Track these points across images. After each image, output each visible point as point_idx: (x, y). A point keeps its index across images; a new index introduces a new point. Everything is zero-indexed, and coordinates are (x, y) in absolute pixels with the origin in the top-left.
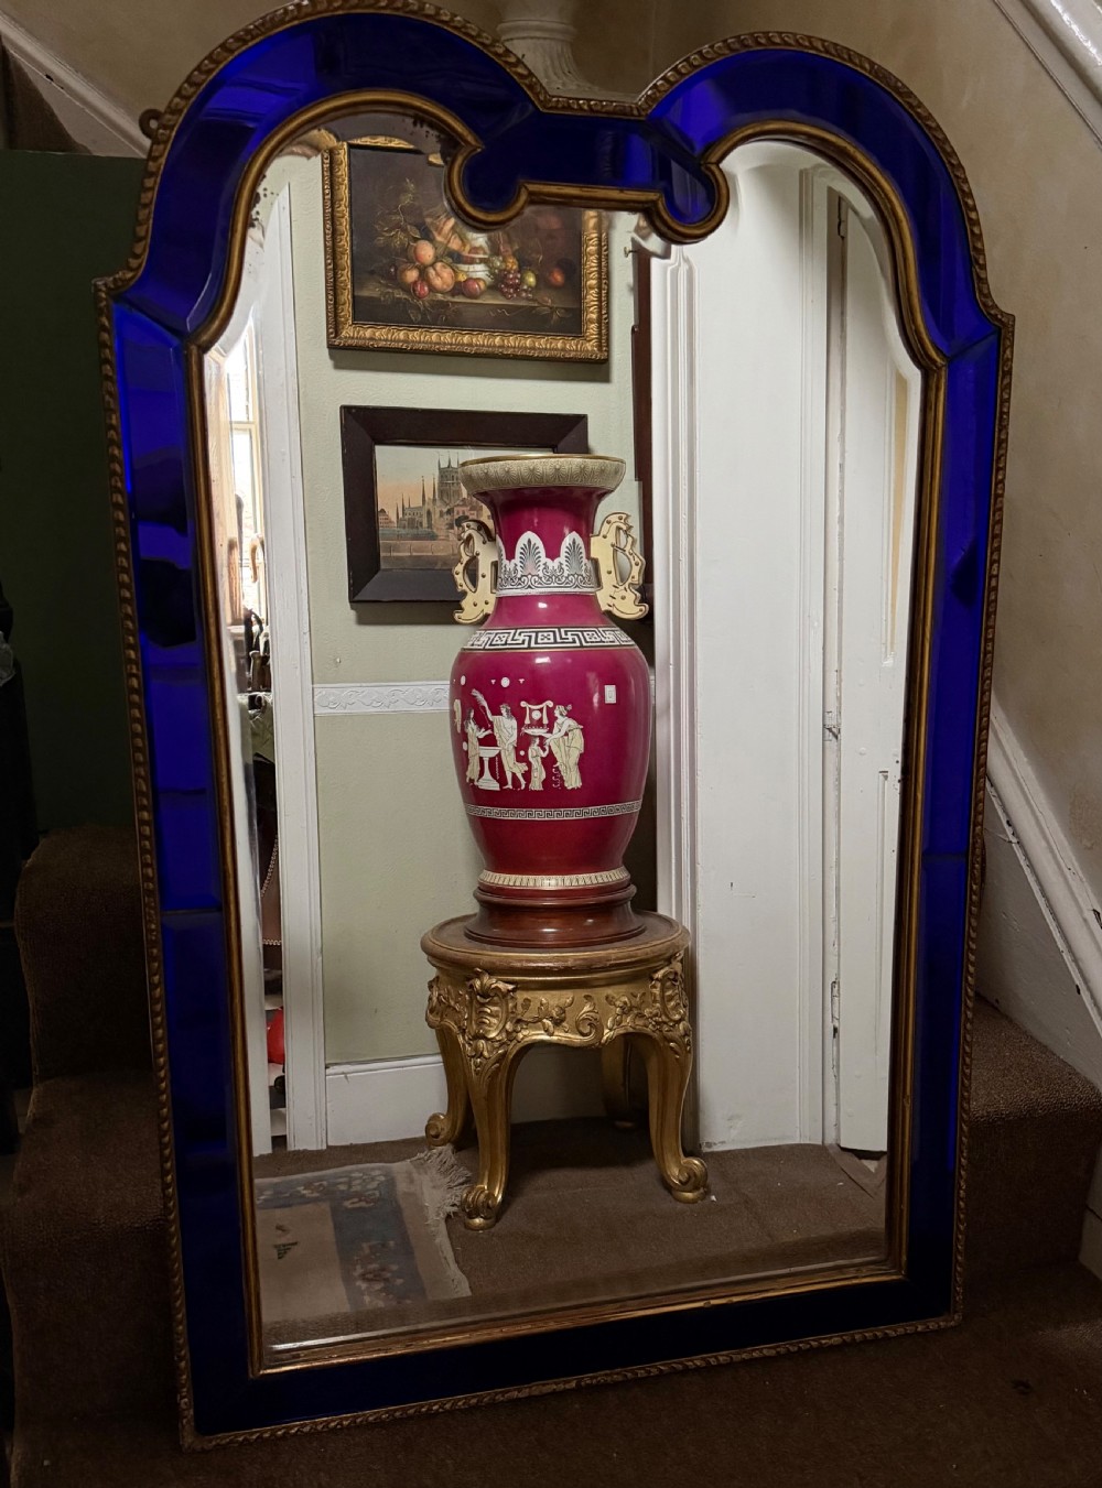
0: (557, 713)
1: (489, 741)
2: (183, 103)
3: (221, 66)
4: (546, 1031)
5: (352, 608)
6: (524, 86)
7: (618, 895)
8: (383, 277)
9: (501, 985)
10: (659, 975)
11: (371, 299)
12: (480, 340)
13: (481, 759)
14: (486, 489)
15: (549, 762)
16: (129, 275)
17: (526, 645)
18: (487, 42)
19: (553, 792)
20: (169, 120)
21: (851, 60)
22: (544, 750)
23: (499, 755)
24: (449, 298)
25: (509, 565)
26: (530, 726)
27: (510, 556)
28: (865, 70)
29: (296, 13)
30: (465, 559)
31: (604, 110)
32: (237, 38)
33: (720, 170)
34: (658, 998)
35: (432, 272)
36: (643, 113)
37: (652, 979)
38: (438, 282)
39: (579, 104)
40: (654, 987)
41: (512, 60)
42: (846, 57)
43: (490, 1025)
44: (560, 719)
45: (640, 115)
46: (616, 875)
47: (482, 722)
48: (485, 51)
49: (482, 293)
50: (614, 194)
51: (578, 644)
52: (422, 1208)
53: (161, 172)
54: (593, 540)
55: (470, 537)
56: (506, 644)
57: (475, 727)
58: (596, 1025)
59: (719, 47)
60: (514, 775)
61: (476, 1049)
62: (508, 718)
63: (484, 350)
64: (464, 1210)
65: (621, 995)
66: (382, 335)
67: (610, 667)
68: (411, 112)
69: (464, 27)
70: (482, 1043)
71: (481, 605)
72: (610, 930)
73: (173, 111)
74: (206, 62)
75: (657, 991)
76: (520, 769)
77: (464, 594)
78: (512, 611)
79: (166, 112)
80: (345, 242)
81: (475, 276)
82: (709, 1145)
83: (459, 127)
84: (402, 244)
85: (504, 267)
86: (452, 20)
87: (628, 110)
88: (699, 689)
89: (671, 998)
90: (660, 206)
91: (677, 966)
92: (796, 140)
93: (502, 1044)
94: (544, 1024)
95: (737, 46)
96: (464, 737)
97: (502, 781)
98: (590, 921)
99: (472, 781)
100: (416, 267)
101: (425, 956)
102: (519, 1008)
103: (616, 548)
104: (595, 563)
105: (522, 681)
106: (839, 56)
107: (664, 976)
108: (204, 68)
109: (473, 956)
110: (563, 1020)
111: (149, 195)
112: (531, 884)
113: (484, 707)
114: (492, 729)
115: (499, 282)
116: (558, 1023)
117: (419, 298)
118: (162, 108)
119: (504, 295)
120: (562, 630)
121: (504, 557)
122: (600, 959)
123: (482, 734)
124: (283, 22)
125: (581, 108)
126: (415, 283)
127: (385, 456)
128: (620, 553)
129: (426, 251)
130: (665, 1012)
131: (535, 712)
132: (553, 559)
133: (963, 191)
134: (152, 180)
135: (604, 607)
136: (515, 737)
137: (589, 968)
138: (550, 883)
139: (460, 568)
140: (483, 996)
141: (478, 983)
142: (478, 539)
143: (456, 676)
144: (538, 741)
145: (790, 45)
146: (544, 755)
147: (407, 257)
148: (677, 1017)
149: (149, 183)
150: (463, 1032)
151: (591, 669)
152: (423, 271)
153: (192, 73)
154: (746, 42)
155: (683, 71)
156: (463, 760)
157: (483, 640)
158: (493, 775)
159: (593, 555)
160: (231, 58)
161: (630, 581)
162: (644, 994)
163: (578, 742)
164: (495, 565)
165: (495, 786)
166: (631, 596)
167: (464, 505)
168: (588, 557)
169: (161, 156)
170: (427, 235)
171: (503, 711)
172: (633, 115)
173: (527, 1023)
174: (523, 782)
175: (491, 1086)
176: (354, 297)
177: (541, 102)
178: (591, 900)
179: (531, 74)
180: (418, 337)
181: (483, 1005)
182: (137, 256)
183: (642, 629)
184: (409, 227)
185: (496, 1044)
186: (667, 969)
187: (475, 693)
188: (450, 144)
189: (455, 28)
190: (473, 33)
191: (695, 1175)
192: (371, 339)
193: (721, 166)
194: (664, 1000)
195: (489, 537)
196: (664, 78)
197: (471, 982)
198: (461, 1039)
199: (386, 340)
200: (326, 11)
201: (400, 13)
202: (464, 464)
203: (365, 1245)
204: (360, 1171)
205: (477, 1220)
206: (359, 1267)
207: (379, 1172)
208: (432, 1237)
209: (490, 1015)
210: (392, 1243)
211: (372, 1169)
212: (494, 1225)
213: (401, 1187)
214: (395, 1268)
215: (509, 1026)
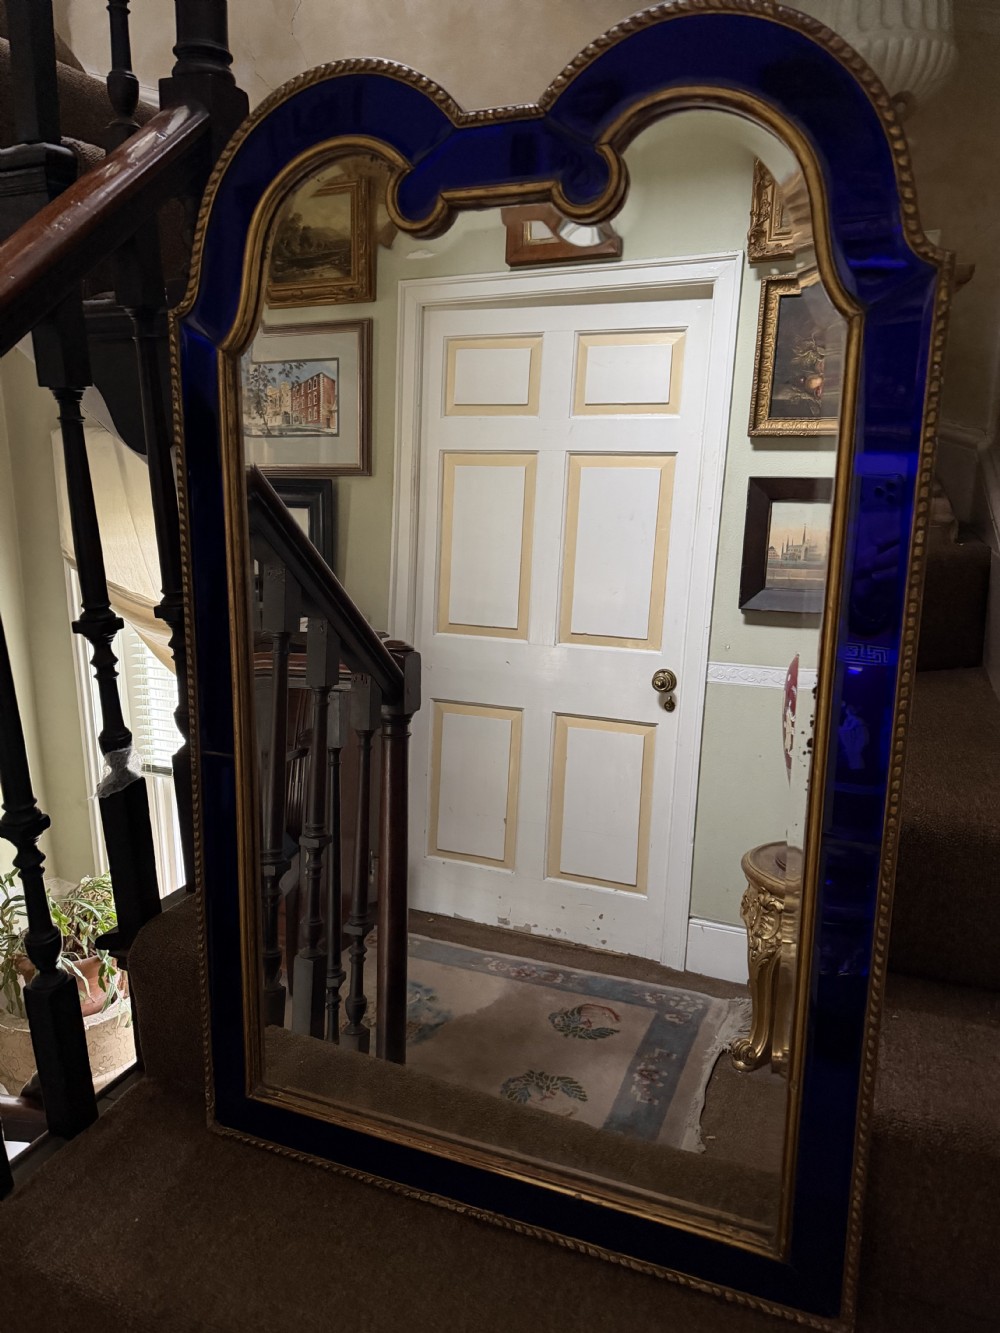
5: (741, 613)
8: (794, 385)
9: (777, 904)
41: (434, 88)
43: (766, 929)
45: (539, 115)
50: (515, 189)
61: (754, 943)
80: (769, 364)
109: (762, 877)
125: (482, 119)
127: (779, 509)
140: (765, 908)
141: (762, 897)
177: (455, 120)
179: (446, 96)
181: (764, 914)
185: (768, 945)
197: (760, 895)
198: (750, 931)
203: (657, 1050)
204: (690, 996)
205: (741, 1064)
206: (643, 1064)
207: (701, 1001)
208: (701, 1062)
209: (768, 922)
210: (674, 1056)
211: (700, 998)
212: (748, 1071)
213: (709, 1018)
214: (665, 1074)
215: (779, 935)
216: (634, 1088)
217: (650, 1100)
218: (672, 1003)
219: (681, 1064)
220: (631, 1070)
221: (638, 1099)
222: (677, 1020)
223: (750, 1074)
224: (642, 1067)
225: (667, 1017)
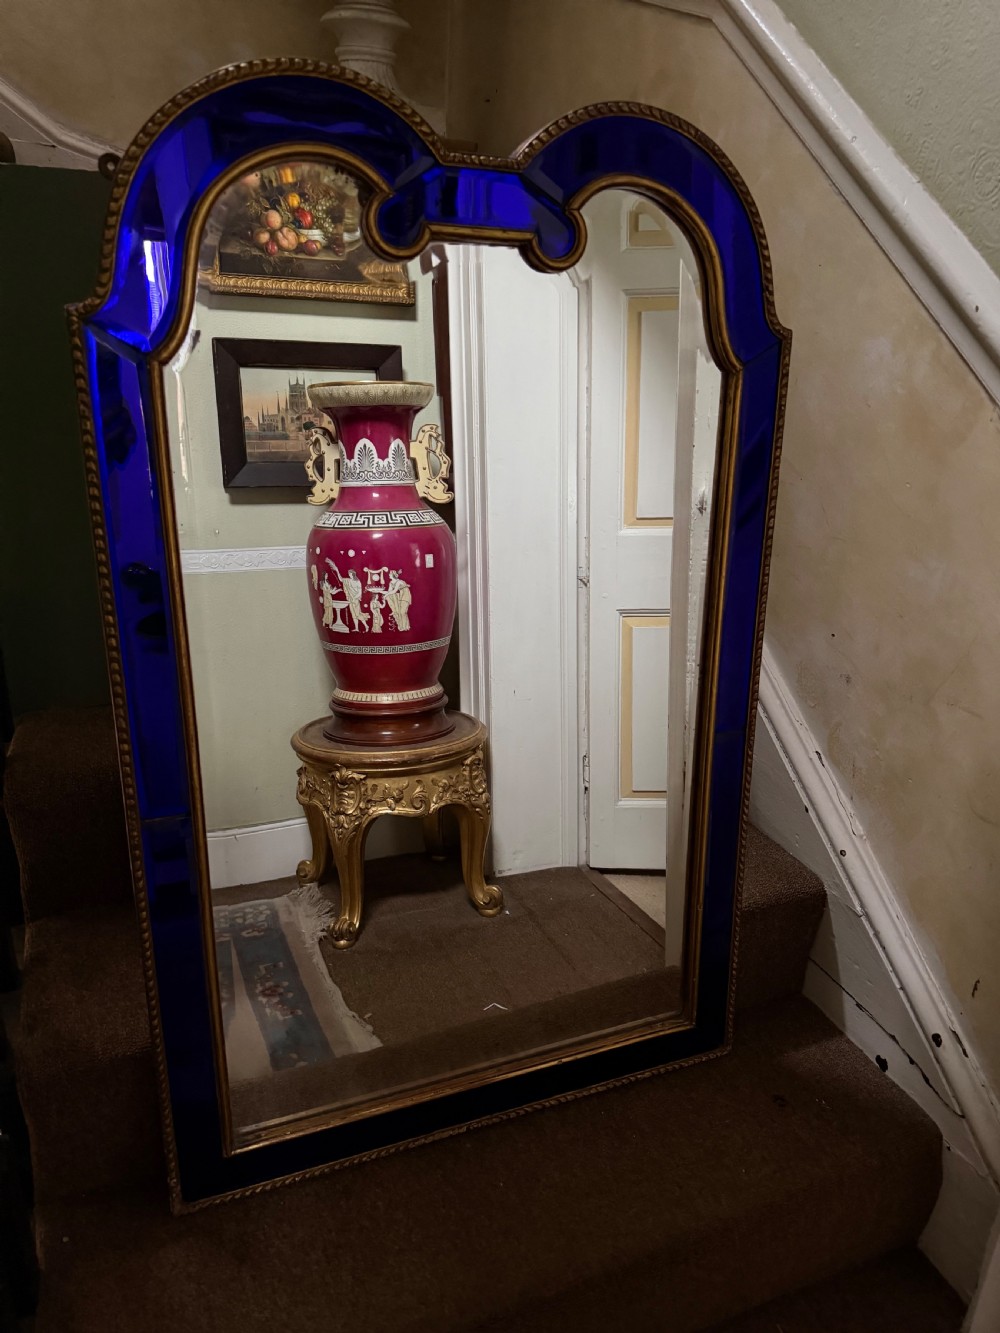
0: (391, 576)
1: (341, 597)
2: (138, 151)
3: (171, 119)
4: (390, 807)
5: (226, 492)
6: (428, 144)
7: (434, 705)
8: (242, 238)
9: (355, 776)
10: (468, 761)
11: (231, 254)
12: (318, 288)
13: (334, 610)
14: (330, 405)
15: (386, 611)
16: (98, 301)
17: (366, 525)
18: (398, 104)
19: (390, 635)
20: (128, 166)
21: (681, 127)
22: (382, 603)
23: (348, 607)
24: (294, 256)
25: (350, 464)
26: (370, 586)
27: (351, 456)
28: (690, 134)
29: (235, 74)
30: (314, 456)
31: (492, 164)
32: (185, 95)
33: (581, 216)
34: (468, 778)
35: (280, 234)
36: (522, 167)
37: (463, 765)
38: (285, 243)
39: (471, 159)
40: (464, 770)
41: (418, 120)
42: (677, 124)
43: (348, 804)
44: (394, 581)
45: (519, 169)
46: (434, 690)
47: (334, 582)
48: (395, 111)
49: (319, 251)
50: (498, 234)
51: (405, 524)
52: (299, 934)
53: (121, 212)
54: (412, 444)
55: (317, 440)
56: (350, 524)
57: (329, 586)
58: (425, 801)
59: (581, 114)
60: (360, 622)
61: (338, 822)
62: (355, 579)
63: (321, 295)
64: (332, 935)
65: (442, 778)
66: (243, 283)
67: (429, 541)
68: (334, 162)
69: (378, 90)
70: (342, 817)
71: (328, 492)
72: (431, 731)
73: (129, 157)
74: (159, 115)
75: (466, 773)
76: (364, 618)
77: (314, 483)
78: (352, 498)
79: (124, 158)
81: (313, 238)
82: (500, 872)
83: (375, 177)
84: (257, 213)
85: (335, 232)
86: (368, 84)
87: (510, 165)
88: (491, 553)
89: (476, 777)
90: (535, 243)
91: (480, 754)
92: (636, 190)
93: (357, 818)
94: (387, 802)
95: (594, 113)
96: (321, 593)
97: (351, 625)
98: (417, 725)
99: (327, 625)
100: (268, 231)
101: (294, 752)
102: (370, 792)
103: (429, 450)
104: (414, 461)
105: (364, 552)
106: (673, 124)
107: (472, 762)
108: (157, 121)
109: (333, 755)
110: (401, 799)
111: (112, 232)
112: (374, 700)
113: (335, 572)
114: (342, 587)
115: (333, 244)
116: (398, 801)
117: (270, 255)
118: (121, 154)
119: (336, 253)
120: (393, 513)
121: (345, 457)
122: (427, 755)
123: (335, 591)
124: (224, 81)
125: (472, 162)
126: (267, 243)
127: (247, 375)
128: (431, 454)
129: (275, 219)
130: (472, 787)
131: (374, 575)
132: (383, 459)
133: (759, 233)
134: (115, 218)
135: (421, 495)
136: (360, 593)
137: (419, 760)
138: (385, 699)
139: (310, 463)
140: (342, 784)
141: (338, 775)
142: (323, 442)
143: (311, 547)
144: (377, 597)
145: (635, 113)
146: (383, 607)
147: (260, 223)
148: (481, 790)
149: (112, 220)
150: (328, 809)
151: (414, 541)
152: (273, 234)
153: (147, 124)
154: (602, 110)
155: (553, 132)
156: (319, 610)
157: (332, 520)
158: (344, 622)
159: (412, 455)
160: (180, 111)
161: (440, 475)
162: (458, 776)
163: (407, 597)
164: (338, 462)
165: (345, 630)
166: (441, 486)
167: (310, 413)
168: (409, 457)
169: (121, 197)
170: (274, 205)
171: (351, 575)
172: (513, 168)
173: (375, 802)
174: (367, 627)
175: (350, 849)
176: (220, 253)
177: (441, 156)
178: (417, 710)
179: (433, 133)
180: (271, 285)
181: (342, 790)
182: (103, 285)
183: (447, 511)
184: (261, 199)
185: (353, 818)
186: (473, 757)
187: (328, 561)
188: (367, 190)
189: (371, 91)
190: (387, 97)
191: (495, 898)
192: (235, 286)
193: (581, 211)
194: (472, 779)
195: (333, 440)
196: (538, 138)
197: (333, 773)
198: (325, 813)
199: (247, 287)
200: (261, 72)
201: (325, 77)
202: (312, 386)
203: (261, 967)
204: (251, 907)
205: (342, 942)
206: (259, 985)
207: (265, 907)
208: (310, 957)
209: (348, 797)
210: (281, 964)
211: (260, 905)
212: (354, 944)
213: (283, 918)
214: (286, 984)
215: (362, 805)
216: (268, 1011)
217: (292, 1013)
218: (240, 921)
219: (292, 968)
220: (252, 996)
221: (281, 1018)
222: (256, 933)
223: (354, 948)
224: (260, 988)
225: (244, 934)
